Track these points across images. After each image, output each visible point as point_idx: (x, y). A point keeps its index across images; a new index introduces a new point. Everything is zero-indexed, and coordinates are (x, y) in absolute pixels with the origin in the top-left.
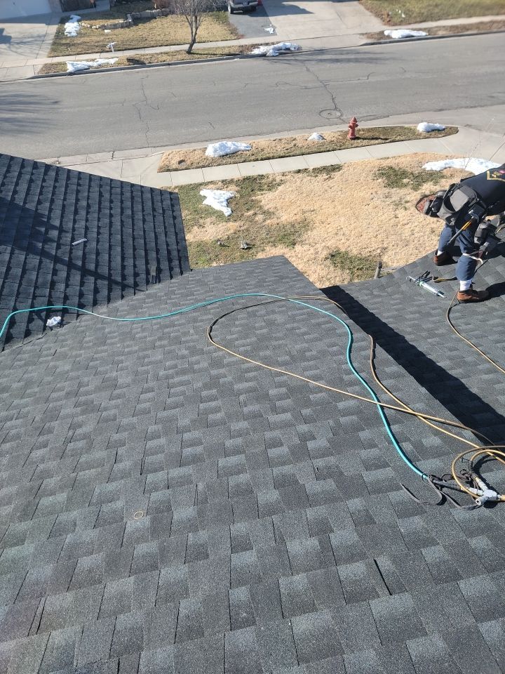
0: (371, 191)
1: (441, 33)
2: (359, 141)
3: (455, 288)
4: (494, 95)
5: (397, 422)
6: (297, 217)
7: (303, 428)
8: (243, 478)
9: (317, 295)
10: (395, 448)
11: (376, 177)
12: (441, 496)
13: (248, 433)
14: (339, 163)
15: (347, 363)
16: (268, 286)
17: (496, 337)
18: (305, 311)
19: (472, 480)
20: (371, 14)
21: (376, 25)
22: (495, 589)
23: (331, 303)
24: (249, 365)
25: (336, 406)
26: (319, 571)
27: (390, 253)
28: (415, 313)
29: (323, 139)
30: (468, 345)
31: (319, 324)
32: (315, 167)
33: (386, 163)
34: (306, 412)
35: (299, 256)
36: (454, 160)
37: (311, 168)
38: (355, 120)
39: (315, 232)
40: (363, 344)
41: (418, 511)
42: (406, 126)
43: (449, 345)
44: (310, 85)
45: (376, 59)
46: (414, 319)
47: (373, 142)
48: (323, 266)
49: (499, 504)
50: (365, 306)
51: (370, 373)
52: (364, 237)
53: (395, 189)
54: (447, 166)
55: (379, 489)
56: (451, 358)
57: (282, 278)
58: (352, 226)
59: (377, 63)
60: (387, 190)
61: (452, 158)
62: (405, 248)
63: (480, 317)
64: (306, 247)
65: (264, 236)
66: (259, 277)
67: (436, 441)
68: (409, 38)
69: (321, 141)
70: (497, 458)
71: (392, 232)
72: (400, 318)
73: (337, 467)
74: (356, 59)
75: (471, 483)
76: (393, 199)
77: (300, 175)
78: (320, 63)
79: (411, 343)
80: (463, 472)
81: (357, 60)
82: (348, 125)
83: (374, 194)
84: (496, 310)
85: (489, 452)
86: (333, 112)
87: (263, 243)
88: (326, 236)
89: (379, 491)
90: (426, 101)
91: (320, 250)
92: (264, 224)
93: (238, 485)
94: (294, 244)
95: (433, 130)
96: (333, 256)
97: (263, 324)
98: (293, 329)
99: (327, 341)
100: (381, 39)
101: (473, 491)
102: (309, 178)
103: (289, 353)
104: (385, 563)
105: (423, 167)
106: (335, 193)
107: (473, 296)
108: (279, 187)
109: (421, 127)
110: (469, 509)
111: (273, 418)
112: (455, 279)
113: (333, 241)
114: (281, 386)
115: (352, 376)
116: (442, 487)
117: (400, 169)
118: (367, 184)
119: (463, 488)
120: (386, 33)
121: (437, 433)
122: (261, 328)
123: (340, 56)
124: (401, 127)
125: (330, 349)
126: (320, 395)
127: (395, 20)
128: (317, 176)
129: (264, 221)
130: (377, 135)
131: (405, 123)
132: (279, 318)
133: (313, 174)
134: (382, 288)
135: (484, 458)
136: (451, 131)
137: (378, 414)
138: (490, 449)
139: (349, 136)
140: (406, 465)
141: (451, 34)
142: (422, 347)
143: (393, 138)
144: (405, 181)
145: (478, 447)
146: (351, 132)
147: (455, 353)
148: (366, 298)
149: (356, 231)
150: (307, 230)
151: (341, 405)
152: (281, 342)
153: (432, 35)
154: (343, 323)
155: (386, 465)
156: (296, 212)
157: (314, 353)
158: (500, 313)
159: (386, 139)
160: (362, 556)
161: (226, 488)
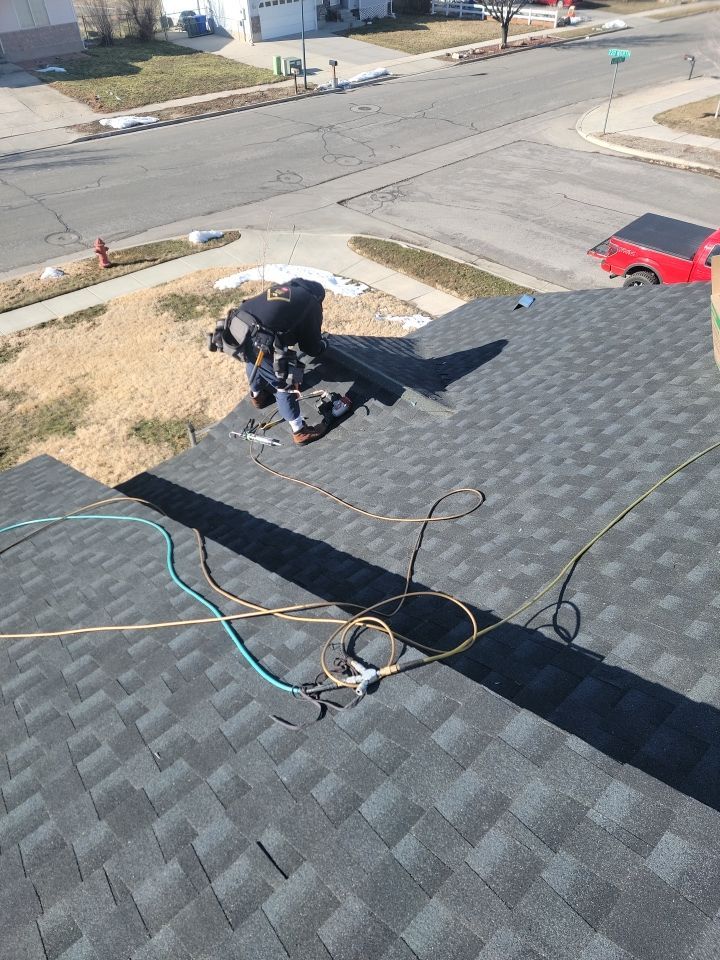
0: (159, 331)
1: (175, 116)
2: (118, 268)
3: (289, 430)
4: (265, 185)
5: (252, 632)
6: (64, 389)
7: (127, 703)
8: (44, 831)
9: (110, 497)
10: (255, 671)
11: (159, 311)
12: (320, 707)
13: (40, 755)
14: (100, 303)
15: (171, 580)
16: (30, 508)
17: (348, 474)
18: (96, 526)
19: (349, 667)
20: (71, 99)
21: (85, 114)
22: (399, 793)
23: (132, 502)
24: (20, 644)
25: (169, 648)
26: (187, 908)
27: (213, 404)
28: (252, 476)
29: (64, 274)
30: (322, 495)
31: (121, 539)
32: (66, 314)
33: (165, 291)
34: (126, 677)
35: (87, 442)
36: (248, 272)
37: (61, 318)
38: (101, 242)
39: (99, 403)
40: (188, 544)
41: (298, 741)
42: (174, 239)
43: (302, 502)
44: (16, 203)
45: (102, 158)
46: (254, 485)
47: (138, 266)
48: (128, 448)
49: (382, 683)
50: (189, 488)
51: (204, 582)
52: (171, 392)
53: (189, 321)
54: (243, 280)
55: (247, 737)
56: (307, 519)
57: (50, 488)
58: (151, 382)
59: (104, 164)
60: (180, 325)
61: (245, 269)
62: (230, 394)
63: (326, 456)
64: (93, 429)
65: (19, 430)
66: (13, 499)
67: (300, 636)
68: (135, 127)
69: (62, 277)
70: (368, 625)
71: (206, 378)
72: (236, 489)
73: (186, 736)
74: (71, 160)
75: (349, 672)
76: (193, 335)
77: (47, 330)
78: (21, 172)
79: (257, 517)
80: (337, 662)
81: (74, 163)
82: (94, 249)
83: (164, 333)
84: (340, 442)
85: (358, 622)
86: (66, 235)
87: (21, 441)
88: (117, 404)
89: (248, 740)
90: (188, 204)
91: (115, 426)
92: (13, 413)
93: (38, 848)
94: (74, 429)
95: (210, 239)
96: (137, 430)
97: (34, 569)
98: (84, 559)
99: (138, 558)
100: (97, 131)
101: (351, 680)
102: (63, 331)
103: (85, 599)
104: (272, 838)
105: (215, 287)
106: (109, 344)
107: (310, 434)
108: (19, 354)
109: (194, 238)
110: (353, 706)
111: (77, 710)
112: (284, 420)
113: (130, 409)
114: (81, 655)
115: (182, 594)
116: (319, 693)
117: (186, 294)
118: (150, 323)
119: (340, 684)
120: (103, 122)
121: (300, 626)
122: (32, 576)
123: (47, 159)
124: (169, 242)
125: (144, 569)
126: (142, 642)
127: (108, 104)
128: (74, 326)
129: (12, 407)
130: (139, 256)
131: (172, 235)
132: (58, 552)
133: (66, 325)
134: (204, 456)
135: (355, 632)
136: (234, 237)
137: (225, 633)
138: (359, 617)
139: (101, 264)
140: (272, 686)
141: (188, 116)
142: (272, 518)
143: (163, 256)
144: (199, 308)
145: (345, 622)
146: (101, 258)
147: (310, 510)
148: (187, 476)
149: (158, 387)
150: (86, 404)
151: (174, 644)
152: (67, 587)
153: (164, 121)
154: (154, 525)
155: (248, 699)
156: (59, 383)
157: (122, 583)
158: (346, 444)
159: (155, 260)
160: (242, 846)
161: (19, 863)
